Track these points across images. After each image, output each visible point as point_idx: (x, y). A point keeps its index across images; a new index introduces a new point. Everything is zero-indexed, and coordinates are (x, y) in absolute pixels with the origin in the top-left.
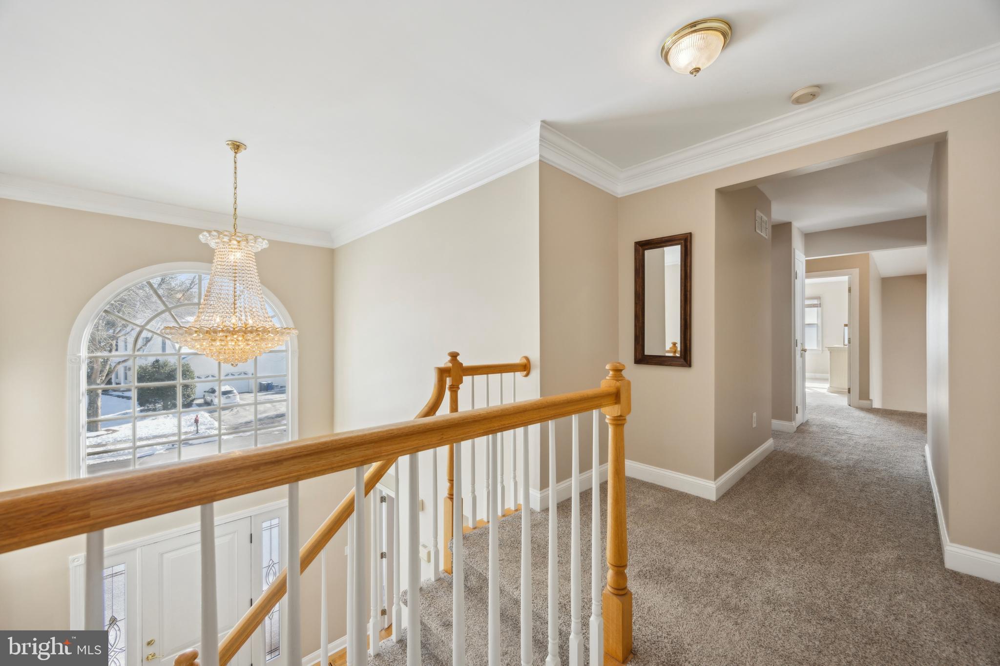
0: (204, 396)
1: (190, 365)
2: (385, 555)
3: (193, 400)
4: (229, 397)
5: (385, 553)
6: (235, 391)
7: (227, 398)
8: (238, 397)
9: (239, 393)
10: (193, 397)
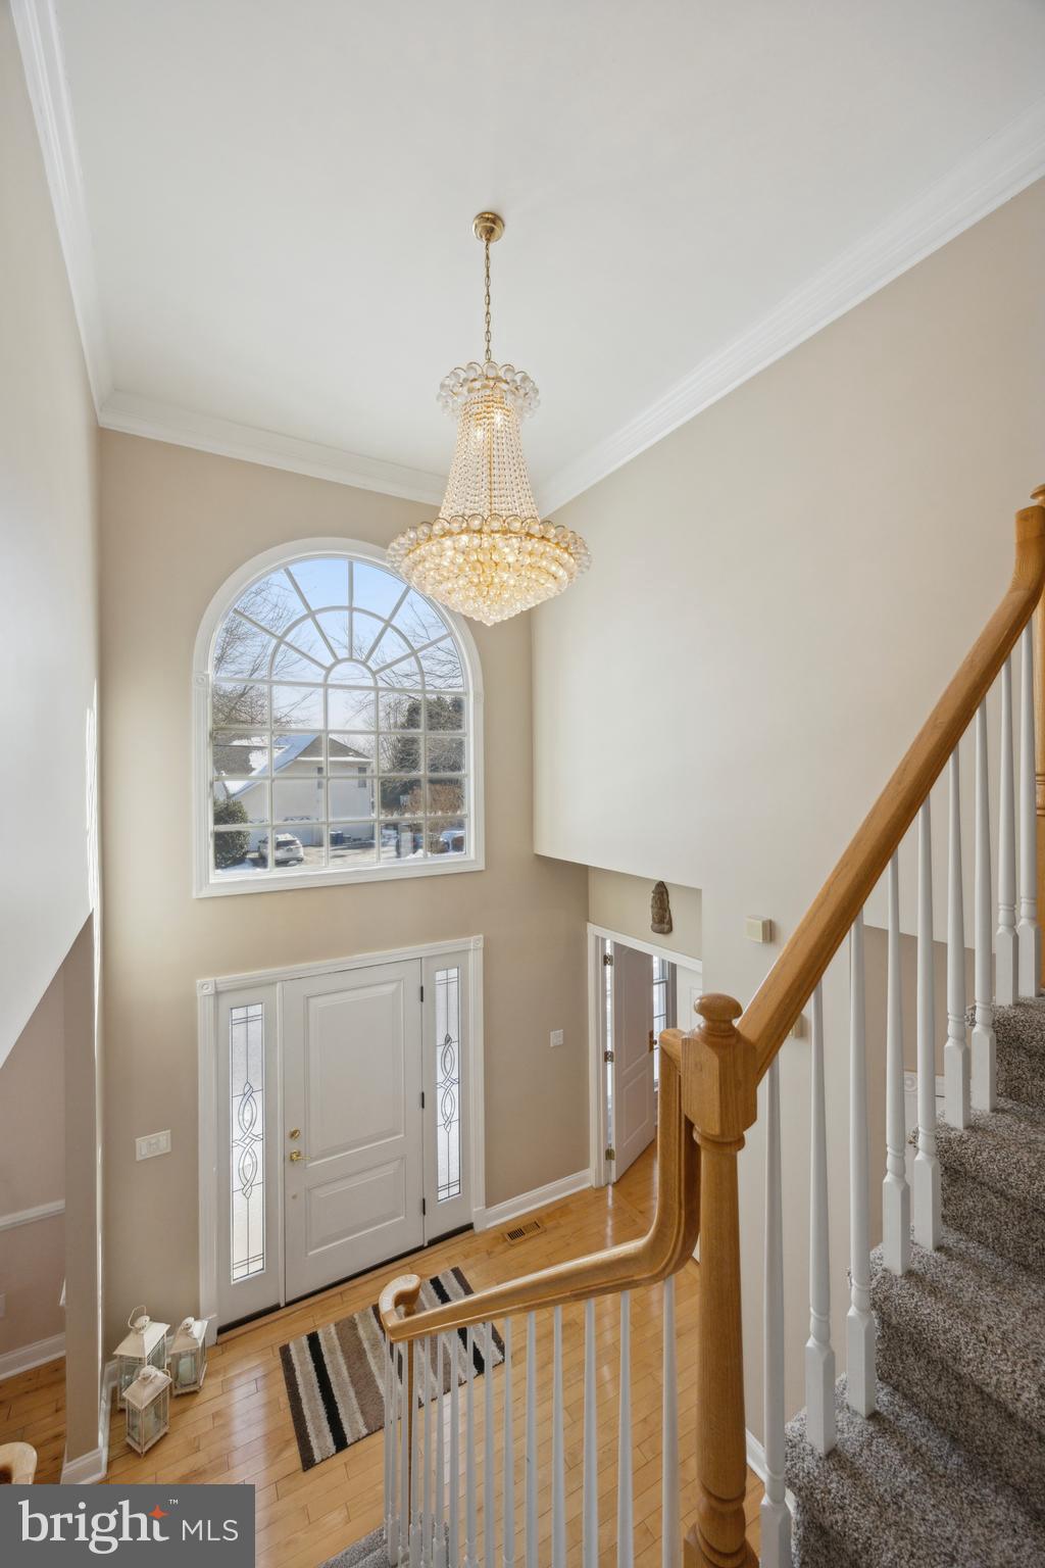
0: (259, 848)
1: (243, 803)
2: (612, 1056)
3: (245, 853)
4: (291, 850)
5: (612, 1053)
6: (298, 842)
7: (288, 850)
8: (302, 849)
9: (304, 846)
10: (246, 848)
